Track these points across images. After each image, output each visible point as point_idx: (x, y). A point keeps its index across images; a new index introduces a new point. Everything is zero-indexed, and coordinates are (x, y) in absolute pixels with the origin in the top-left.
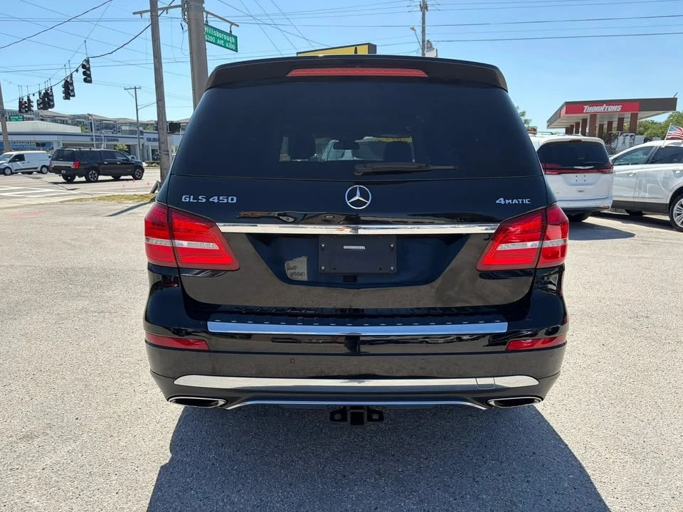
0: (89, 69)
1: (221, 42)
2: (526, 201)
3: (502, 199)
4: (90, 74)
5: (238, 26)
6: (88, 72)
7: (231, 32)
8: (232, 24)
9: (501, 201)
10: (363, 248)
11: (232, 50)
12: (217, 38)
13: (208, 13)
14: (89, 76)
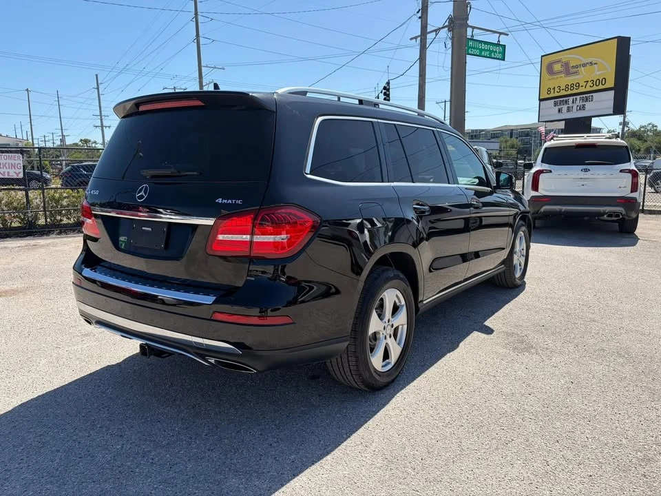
0: (388, 90)
1: (487, 53)
2: (239, 202)
3: (221, 199)
4: (389, 94)
5: (507, 35)
6: (388, 93)
7: (499, 41)
8: (501, 33)
9: (220, 201)
10: (150, 229)
11: (498, 59)
12: (481, 50)
13: (473, 28)
14: (388, 96)
